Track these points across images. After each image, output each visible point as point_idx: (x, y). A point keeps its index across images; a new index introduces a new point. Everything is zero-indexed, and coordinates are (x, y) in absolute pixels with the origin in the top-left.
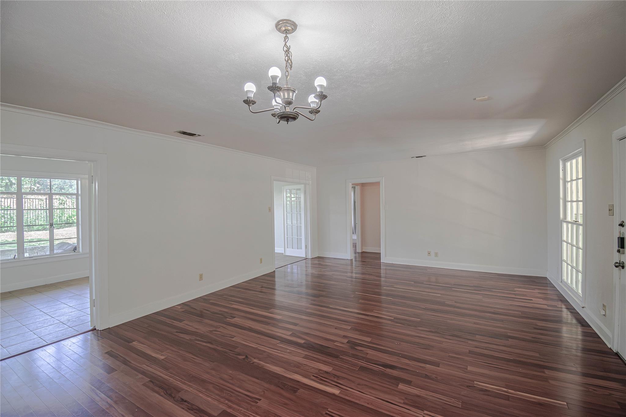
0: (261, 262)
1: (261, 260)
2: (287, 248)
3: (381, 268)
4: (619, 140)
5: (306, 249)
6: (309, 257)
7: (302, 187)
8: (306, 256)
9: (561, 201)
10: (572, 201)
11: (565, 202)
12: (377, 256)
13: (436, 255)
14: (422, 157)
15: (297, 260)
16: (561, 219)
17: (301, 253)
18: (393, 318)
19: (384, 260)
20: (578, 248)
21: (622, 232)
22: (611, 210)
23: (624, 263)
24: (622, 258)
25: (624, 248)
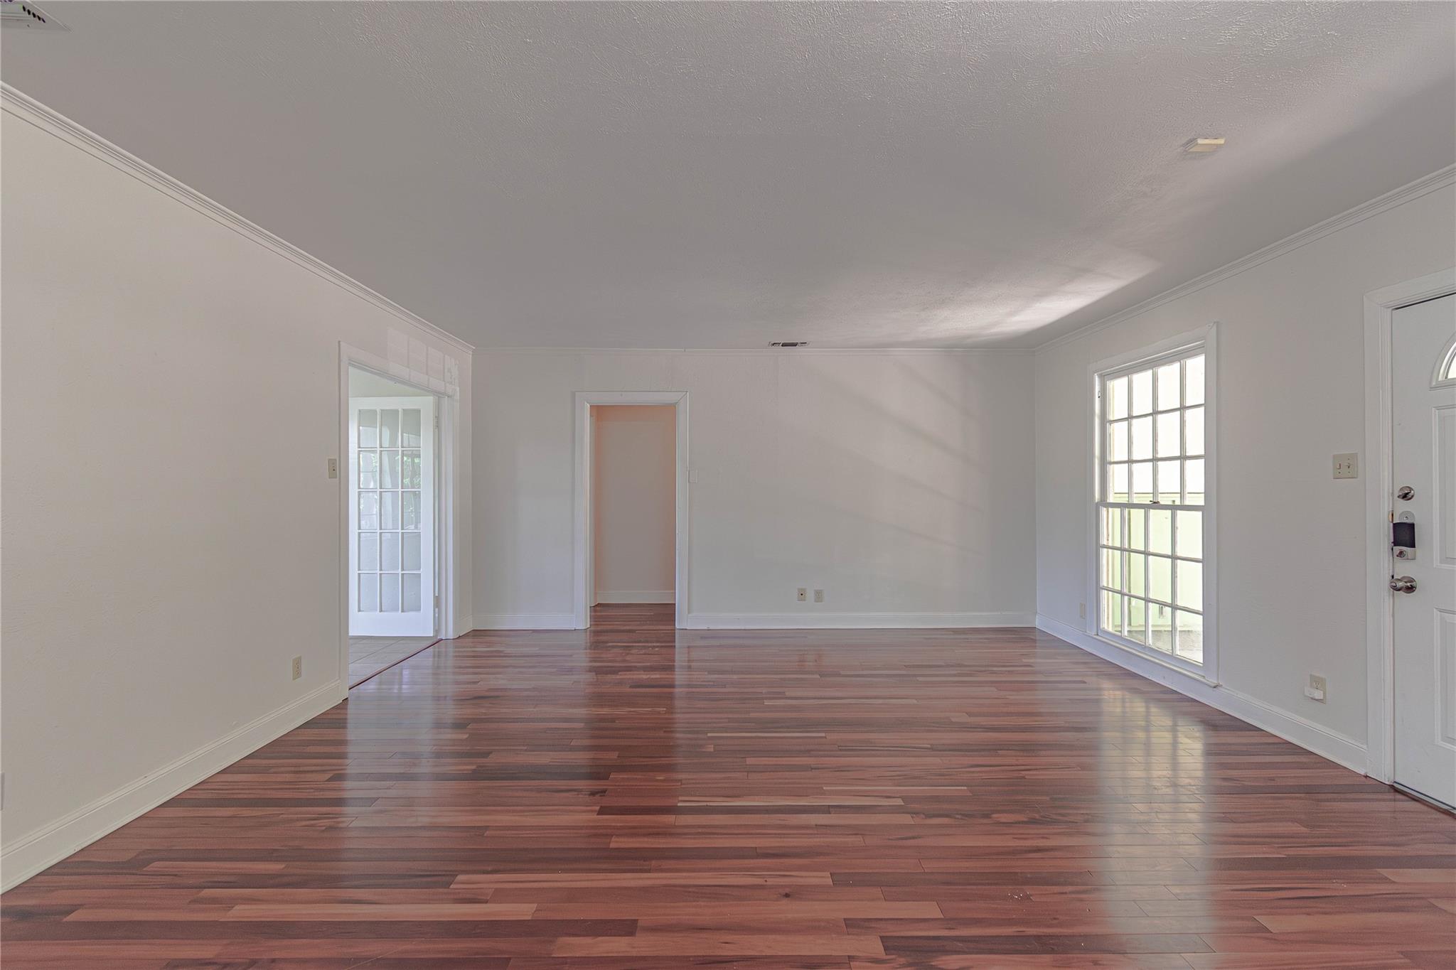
0: (297, 673)
1: (297, 664)
2: (359, 611)
3: (675, 646)
4: (1391, 309)
5: (437, 610)
6: (449, 632)
7: (425, 404)
8: (437, 631)
9: (1097, 462)
10: (1155, 460)
11: (1104, 463)
12: (666, 612)
13: (819, 596)
14: (794, 345)
15: (408, 649)
16: (1096, 501)
17: (420, 624)
18: (900, 802)
19: (684, 622)
20: (1174, 558)
21: (1404, 511)
22: (1346, 467)
23: (1412, 580)
24: (1405, 569)
25: (1413, 545)
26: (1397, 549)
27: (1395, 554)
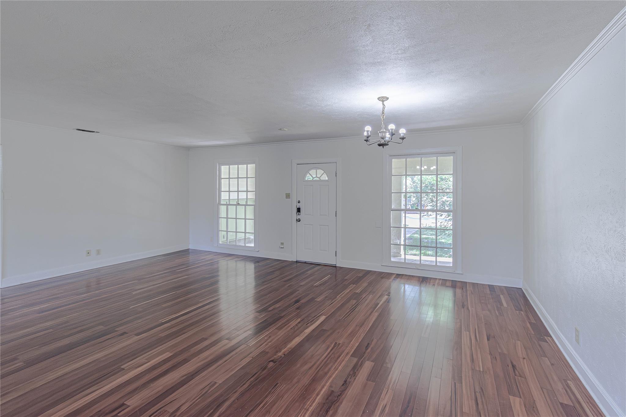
4: (297, 164)
9: (217, 191)
10: (238, 191)
11: (220, 191)
16: (217, 204)
20: (245, 219)
21: (299, 205)
22: (288, 196)
23: (300, 219)
24: (299, 217)
25: (300, 212)
26: (298, 213)
27: (297, 214)
